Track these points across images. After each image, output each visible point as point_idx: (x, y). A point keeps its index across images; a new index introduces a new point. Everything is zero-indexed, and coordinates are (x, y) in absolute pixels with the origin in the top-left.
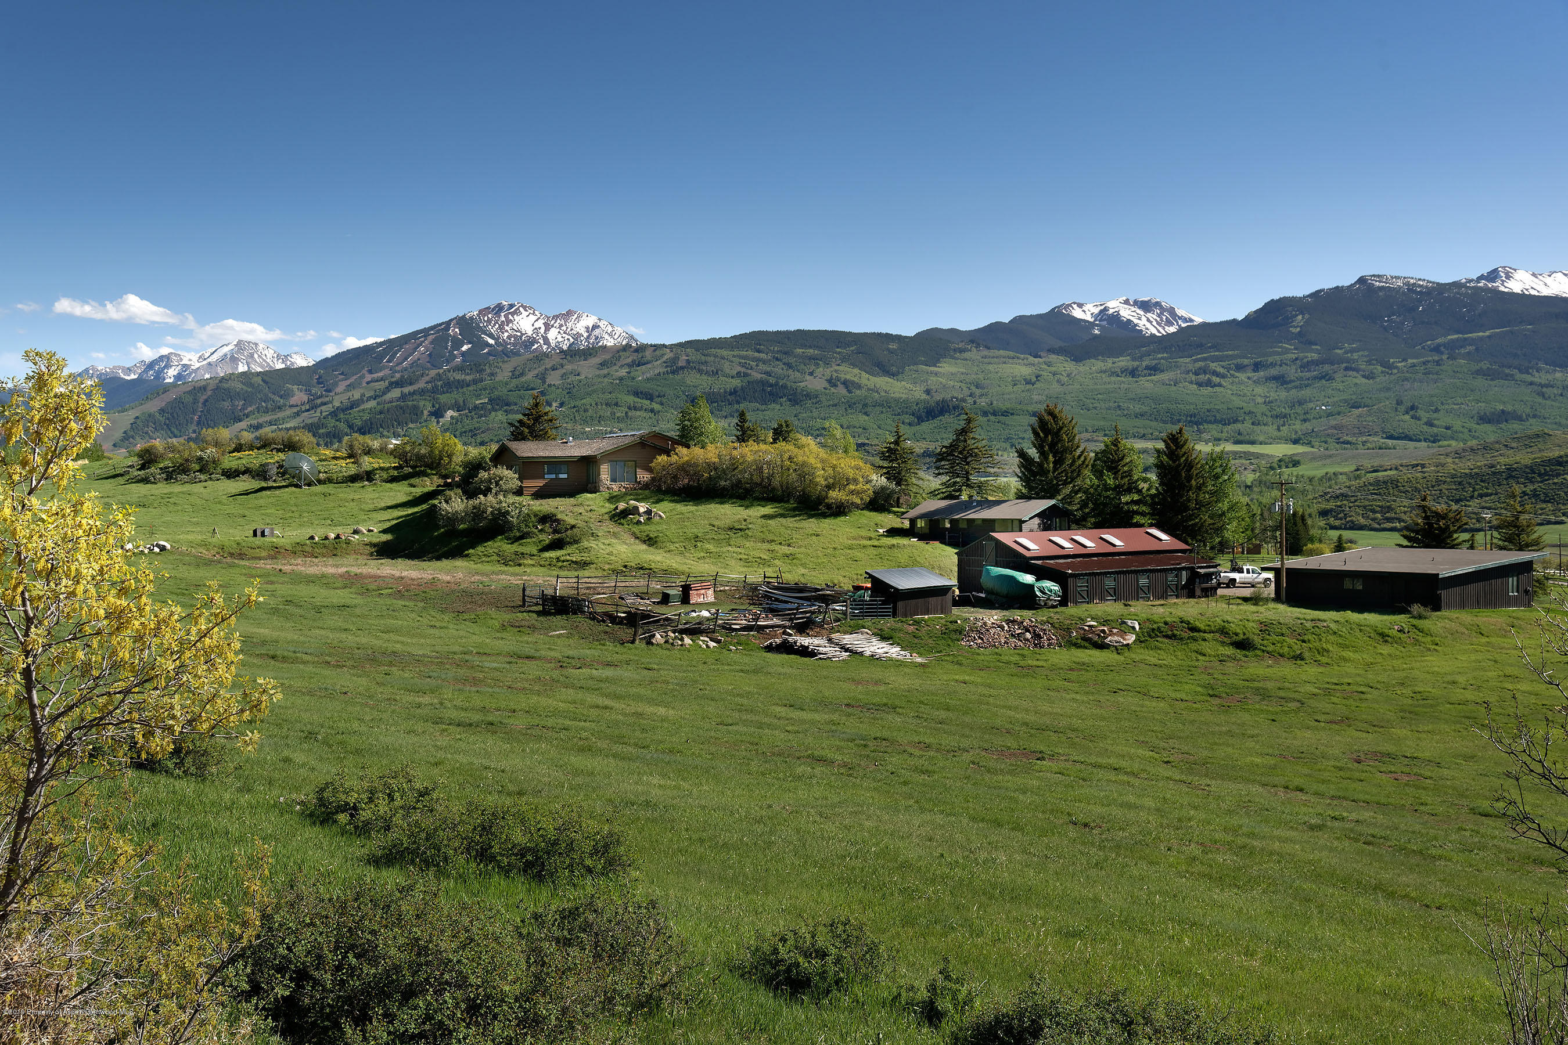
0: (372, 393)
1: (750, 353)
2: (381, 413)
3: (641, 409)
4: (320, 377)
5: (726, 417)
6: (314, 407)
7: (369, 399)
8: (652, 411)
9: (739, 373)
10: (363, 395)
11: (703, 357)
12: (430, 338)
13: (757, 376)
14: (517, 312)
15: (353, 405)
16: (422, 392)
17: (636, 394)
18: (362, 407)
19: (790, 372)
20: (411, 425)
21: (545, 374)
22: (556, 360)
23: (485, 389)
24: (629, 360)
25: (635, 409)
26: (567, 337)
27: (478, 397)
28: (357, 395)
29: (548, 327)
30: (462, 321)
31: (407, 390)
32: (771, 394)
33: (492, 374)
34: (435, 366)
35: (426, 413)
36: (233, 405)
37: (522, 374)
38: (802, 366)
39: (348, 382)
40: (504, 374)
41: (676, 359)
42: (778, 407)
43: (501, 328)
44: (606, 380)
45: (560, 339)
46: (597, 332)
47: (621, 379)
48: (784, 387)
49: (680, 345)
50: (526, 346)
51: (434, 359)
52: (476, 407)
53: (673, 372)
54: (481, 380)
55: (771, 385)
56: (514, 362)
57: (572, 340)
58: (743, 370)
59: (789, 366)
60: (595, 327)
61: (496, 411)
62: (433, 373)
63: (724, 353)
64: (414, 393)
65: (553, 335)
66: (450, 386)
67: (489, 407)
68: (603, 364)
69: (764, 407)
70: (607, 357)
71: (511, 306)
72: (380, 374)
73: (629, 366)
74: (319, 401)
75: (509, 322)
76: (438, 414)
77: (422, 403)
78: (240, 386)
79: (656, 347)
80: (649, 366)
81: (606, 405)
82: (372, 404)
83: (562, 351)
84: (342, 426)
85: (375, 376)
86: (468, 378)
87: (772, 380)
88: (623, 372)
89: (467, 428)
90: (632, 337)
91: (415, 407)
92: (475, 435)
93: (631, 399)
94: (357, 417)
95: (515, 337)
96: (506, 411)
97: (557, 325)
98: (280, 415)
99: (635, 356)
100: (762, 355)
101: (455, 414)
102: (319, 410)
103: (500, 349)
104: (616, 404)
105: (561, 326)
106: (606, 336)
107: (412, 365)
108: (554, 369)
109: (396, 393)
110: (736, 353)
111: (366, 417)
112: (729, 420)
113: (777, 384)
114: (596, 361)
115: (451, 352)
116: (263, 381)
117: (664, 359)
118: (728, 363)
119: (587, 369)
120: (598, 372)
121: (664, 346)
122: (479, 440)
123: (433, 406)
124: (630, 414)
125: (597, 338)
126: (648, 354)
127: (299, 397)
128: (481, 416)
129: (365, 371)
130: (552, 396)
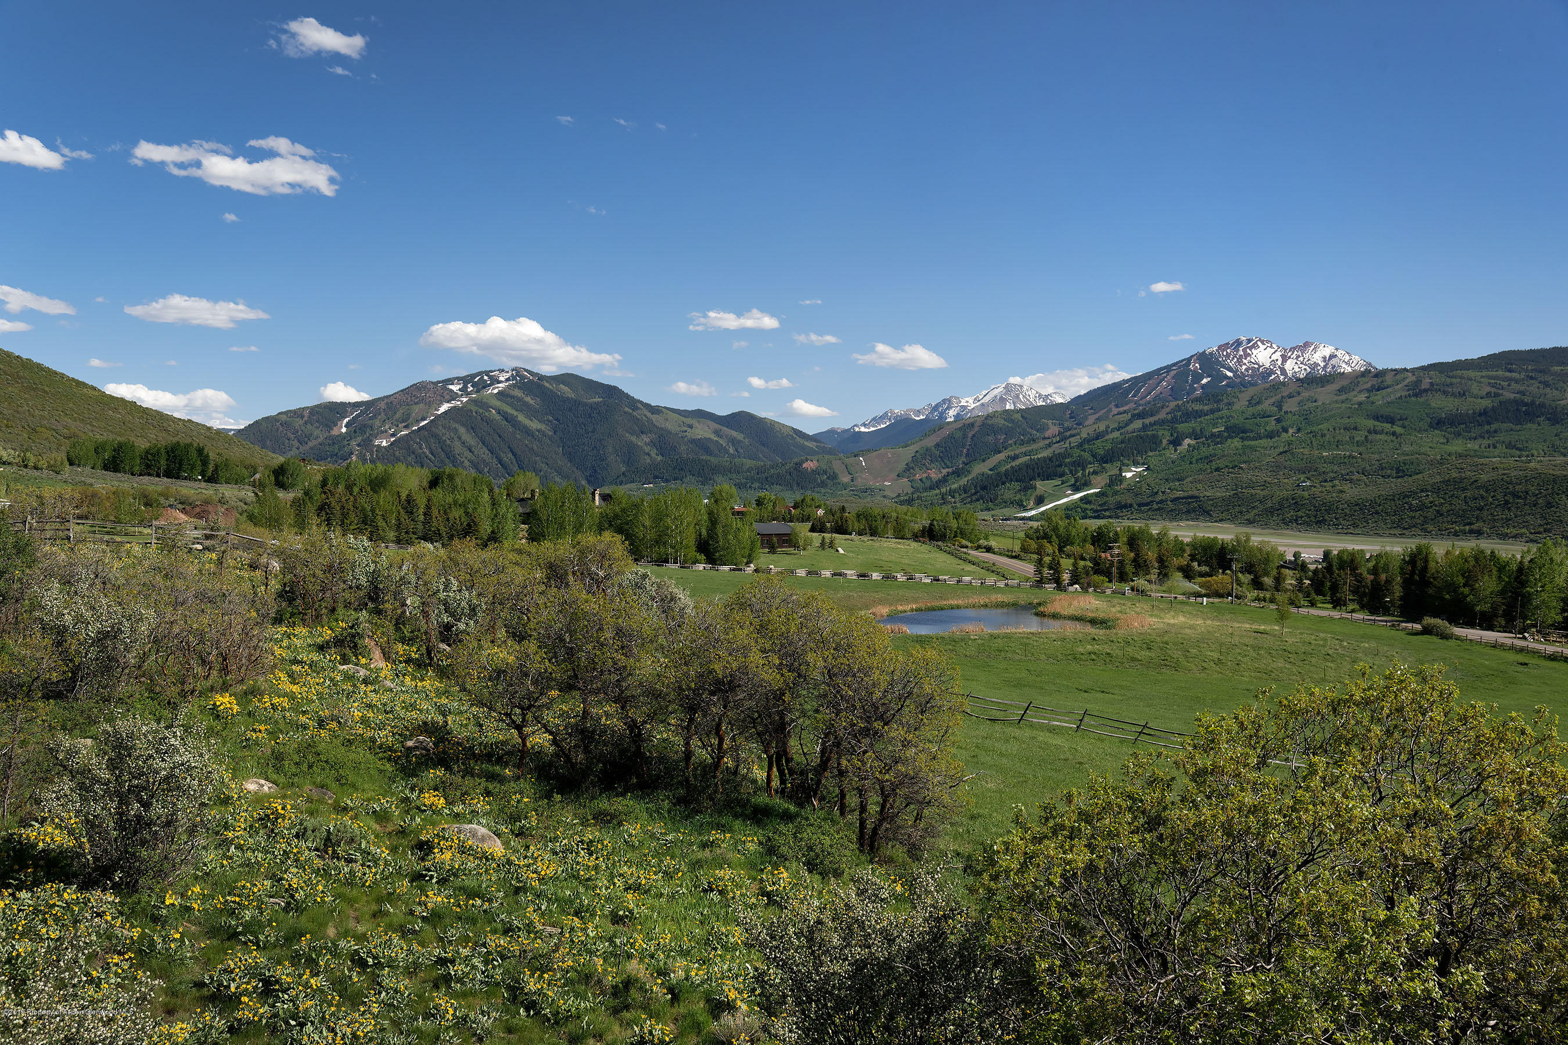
0: (1116, 425)
1: (1500, 373)
2: (1122, 442)
3: (1381, 432)
4: (1072, 412)
5: (1475, 438)
6: (1064, 439)
7: (1113, 431)
8: (1394, 434)
9: (1488, 394)
10: (1108, 427)
11: (1448, 380)
12: (1172, 373)
13: (1508, 395)
14: (1255, 346)
15: (1099, 436)
16: (1162, 423)
17: (1377, 418)
18: (1107, 437)
19: (1548, 390)
20: (1150, 454)
21: (1282, 401)
22: (1293, 388)
23: (1221, 418)
24: (1369, 385)
25: (1376, 432)
26: (1304, 367)
27: (1215, 425)
28: (1102, 427)
29: (1285, 359)
30: (1204, 358)
31: (1147, 421)
32: (1526, 413)
33: (1229, 404)
34: (1176, 399)
35: (1165, 442)
36: (996, 439)
37: (1259, 403)
38: (1561, 384)
39: (1097, 416)
40: (1241, 404)
41: (1419, 382)
42: (1535, 426)
43: (1240, 362)
44: (1344, 405)
45: (1297, 369)
46: (1333, 361)
47: (1360, 404)
48: (1542, 405)
49: (1423, 368)
50: (1263, 377)
51: (1175, 392)
52: (1213, 435)
53: (1416, 395)
54: (1219, 410)
55: (1526, 404)
56: (1251, 391)
57: (1309, 370)
58: (1493, 390)
59: (1546, 384)
60: (1333, 356)
61: (1232, 438)
62: (1173, 404)
63: (1472, 374)
64: (1155, 423)
65: (1289, 366)
66: (1188, 416)
67: (1226, 434)
68: (1341, 390)
69: (1518, 427)
70: (1345, 382)
71: (1249, 341)
72: (1126, 408)
73: (1369, 391)
74: (1068, 434)
75: (1247, 355)
76: (1176, 442)
77: (1160, 433)
78: (1003, 422)
79: (1396, 372)
80: (1389, 390)
81: (1345, 429)
82: (1116, 434)
83: (1299, 380)
84: (1087, 455)
85: (1121, 409)
86: (1206, 408)
87: (1528, 400)
88: (1362, 397)
89: (1204, 455)
90: (1370, 364)
91: (1155, 437)
92: (1211, 461)
93: (1371, 423)
94: (1101, 447)
95: (1253, 369)
96: (1242, 438)
97: (1294, 356)
98: (1034, 446)
99: (1374, 381)
100: (1514, 375)
101: (1193, 442)
102: (1068, 442)
103: (1238, 380)
104: (1355, 428)
105: (1298, 357)
106: (1344, 365)
107: (1154, 399)
108: (1290, 396)
109: (1138, 424)
110: (1484, 374)
111: (1109, 446)
112: (1479, 441)
113: (1533, 403)
114: (1335, 387)
115: (1191, 386)
116: (1022, 417)
117: (1406, 383)
118: (1476, 384)
119: (1324, 395)
120: (1336, 398)
121: (1405, 370)
123: (1172, 435)
124: (1370, 438)
125: (1334, 367)
126: (1389, 379)
127: (1053, 429)
128: (1218, 443)
129: (1112, 406)
130: (1288, 423)
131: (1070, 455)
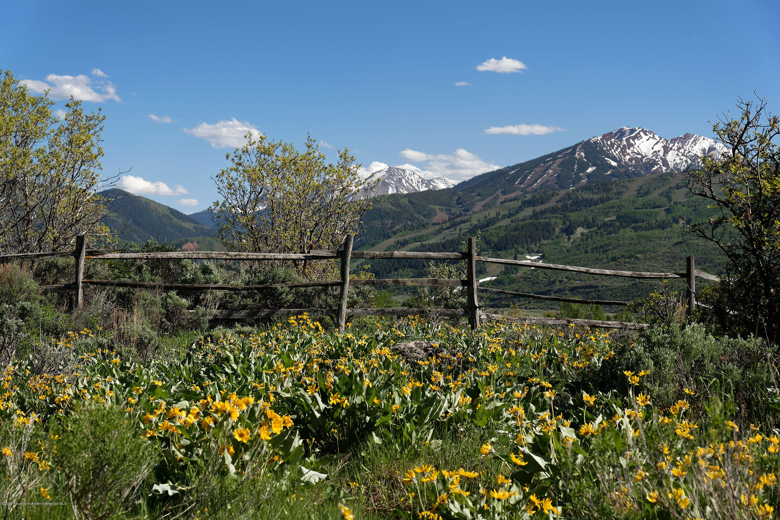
0: (506, 212)
2: (516, 229)
4: (459, 198)
6: (454, 225)
7: (504, 217)
10: (498, 214)
12: (558, 161)
14: (638, 137)
15: (489, 223)
16: (553, 210)
18: (498, 225)
20: (544, 242)
21: (670, 192)
23: (613, 207)
26: (685, 158)
27: (607, 214)
28: (492, 213)
29: (666, 150)
30: (587, 146)
31: (539, 208)
33: (619, 193)
34: (563, 187)
35: (557, 230)
36: (383, 224)
37: (647, 193)
39: (484, 203)
40: (630, 194)
43: (624, 152)
45: (679, 161)
50: (647, 167)
51: (562, 180)
52: (605, 225)
54: (609, 199)
56: (638, 182)
57: (690, 161)
60: (711, 149)
61: (624, 228)
62: (562, 193)
64: (545, 211)
65: (671, 157)
66: (578, 205)
67: (618, 224)
71: (632, 131)
72: (513, 195)
74: (458, 220)
75: (630, 145)
76: (569, 231)
77: (553, 221)
78: (390, 206)
82: (506, 222)
83: (681, 172)
85: (508, 196)
86: (596, 197)
89: (598, 244)
91: (547, 225)
92: (606, 251)
94: (494, 234)
95: (636, 159)
96: (634, 228)
97: (675, 147)
98: (424, 232)
101: (585, 231)
102: (458, 228)
103: (623, 170)
105: (679, 149)
107: (541, 186)
108: (678, 188)
109: (528, 212)
111: (502, 234)
115: (577, 174)
116: (410, 202)
123: (564, 223)
127: (441, 216)
128: (610, 233)
129: (499, 192)
130: (678, 213)
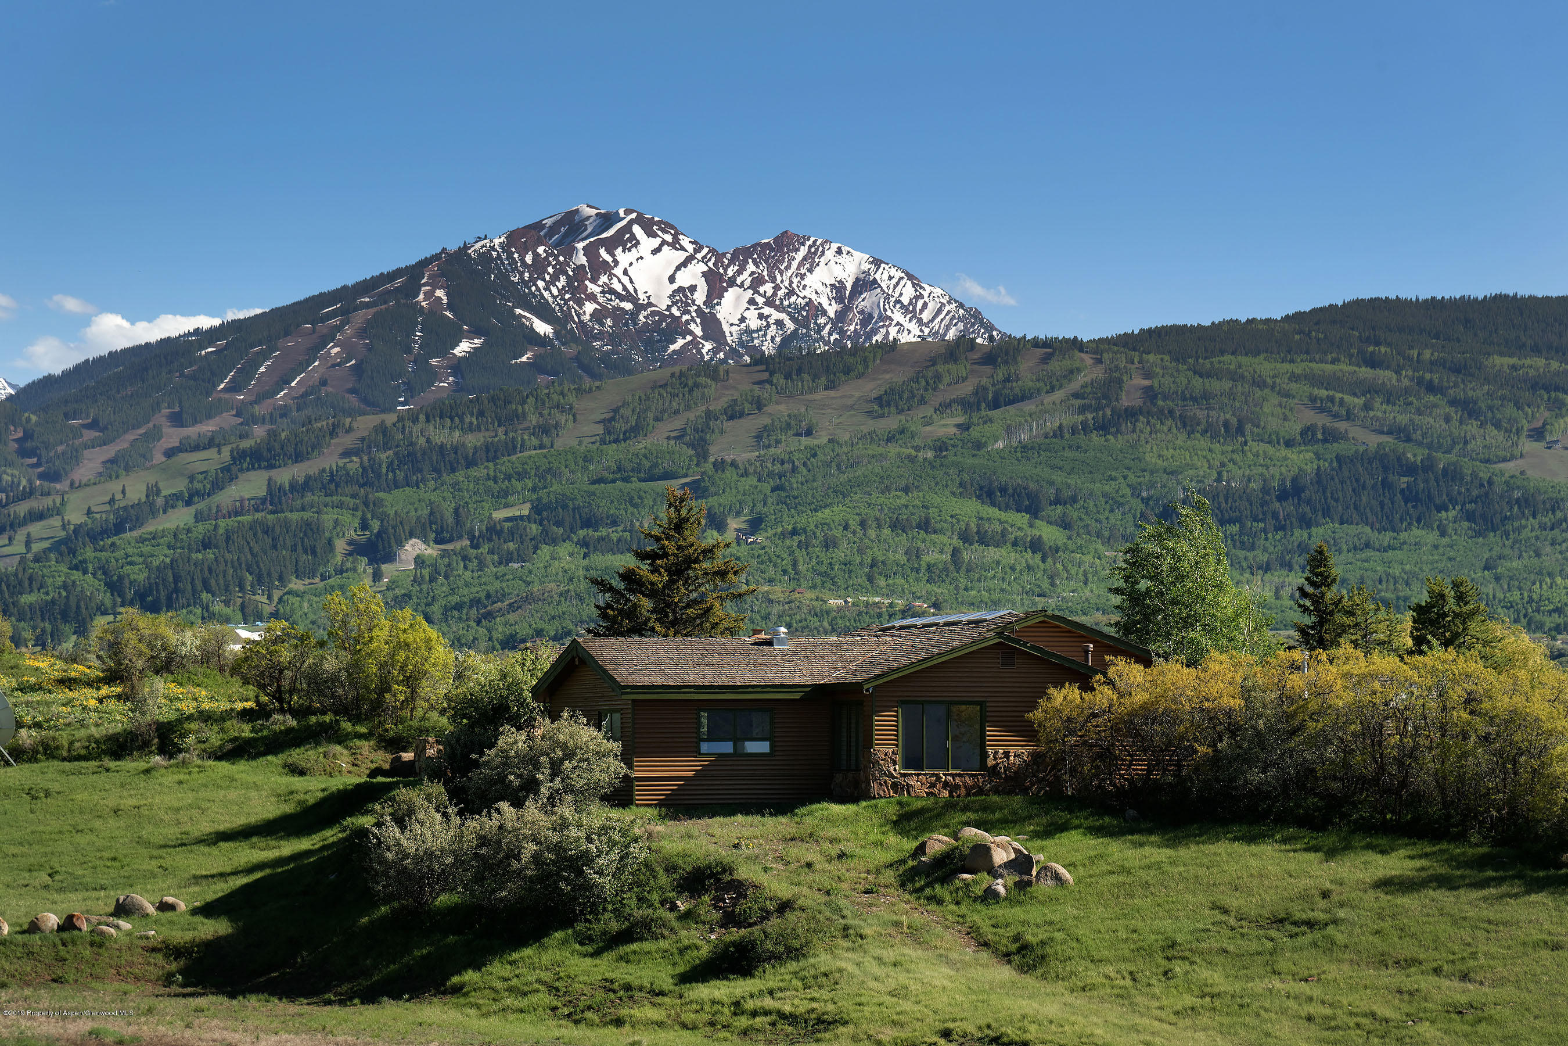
0: (181, 485)
1: (1344, 367)
2: (206, 544)
3: (999, 540)
4: (28, 436)
5: (1267, 568)
6: (7, 527)
7: (171, 502)
8: (1035, 545)
9: (1308, 435)
10: (153, 491)
11: (1198, 383)
12: (360, 317)
13: (1365, 439)
14: (625, 240)
15: (124, 519)
16: (331, 483)
17: (988, 493)
18: (150, 527)
19: (1472, 427)
20: (296, 584)
21: (706, 428)
22: (743, 386)
23: (521, 476)
24: (967, 389)
25: (984, 539)
26: (776, 315)
27: (501, 498)
28: (135, 489)
29: (717, 284)
31: (286, 475)
32: (1410, 496)
33: (545, 430)
34: (372, 405)
35: (340, 546)
37: (636, 430)
38: (1510, 410)
39: (110, 451)
40: (580, 431)
41: (1112, 384)
42: (1431, 537)
43: (576, 290)
44: (893, 449)
45: (754, 323)
46: (866, 301)
47: (941, 447)
48: (1452, 474)
49: (1126, 342)
50: (649, 343)
51: (368, 381)
52: (493, 531)
53: (1103, 427)
54: (512, 448)
55: (1410, 470)
56: (614, 390)
57: (790, 325)
58: (1322, 420)
59: (1469, 409)
60: (864, 284)
61: (554, 542)
62: (365, 424)
63: (1264, 366)
64: (306, 486)
65: (730, 309)
66: (414, 464)
67: (534, 529)
68: (886, 401)
69: (1387, 538)
70: (897, 376)
71: (607, 220)
72: (207, 428)
73: (968, 405)
74: (22, 509)
75: (598, 268)
76: (377, 550)
77: (328, 517)
80: (1029, 407)
81: (893, 526)
82: (181, 517)
83: (760, 359)
84: (90, 584)
85: (191, 432)
86: (473, 440)
87: (1414, 455)
88: (946, 426)
89: (466, 594)
90: (974, 317)
91: (310, 529)
92: (489, 616)
93: (971, 510)
95: (617, 314)
96: (584, 543)
97: (745, 277)
99: (985, 377)
100: (1385, 376)
101: (430, 551)
102: (20, 536)
103: (570, 350)
104: (925, 525)
105: (757, 282)
106: (897, 316)
107: (302, 400)
108: (733, 414)
109: (252, 485)
110: (1298, 368)
111: (162, 556)
112: (1276, 577)
113: (1428, 466)
114: (863, 389)
115: (421, 361)
117: (1075, 385)
118: (1275, 399)
119: (836, 415)
120: (869, 425)
121: (1075, 344)
122: (500, 631)
123: (364, 526)
124: (966, 556)
125: (867, 318)
126: (1026, 368)
128: (509, 558)
129: (161, 418)
130: (726, 499)
131: (34, 583)
